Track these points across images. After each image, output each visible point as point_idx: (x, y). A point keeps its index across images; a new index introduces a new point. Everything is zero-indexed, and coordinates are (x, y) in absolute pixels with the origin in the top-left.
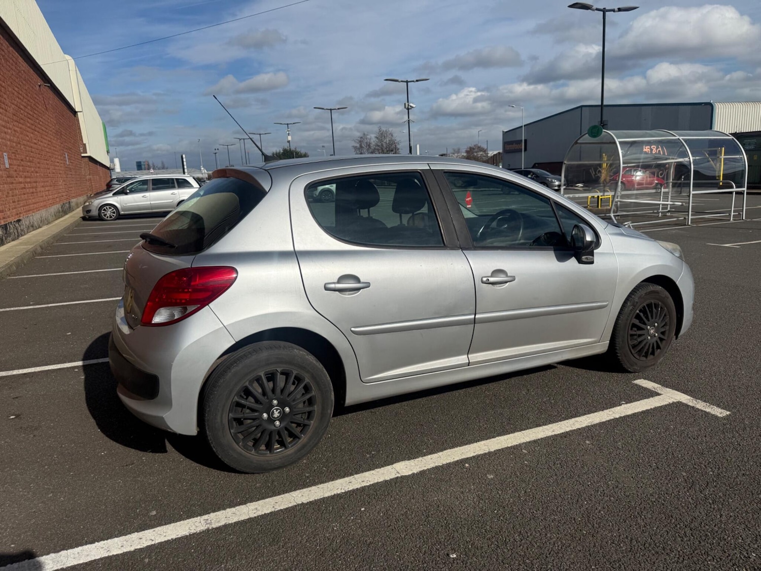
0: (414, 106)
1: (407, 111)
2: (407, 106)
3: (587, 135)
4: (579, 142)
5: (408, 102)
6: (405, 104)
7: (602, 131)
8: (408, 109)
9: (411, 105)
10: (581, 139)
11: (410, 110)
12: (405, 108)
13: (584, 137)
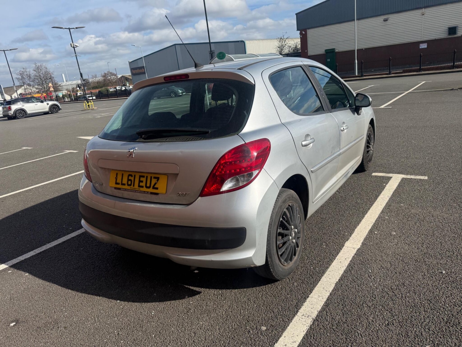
0: (78, 45)
1: (73, 49)
2: (73, 46)
3: (217, 58)
4: (212, 62)
5: (73, 43)
6: (71, 44)
7: (225, 55)
8: (74, 47)
9: (76, 44)
10: (213, 61)
11: (75, 48)
12: (71, 46)
13: (215, 59)
